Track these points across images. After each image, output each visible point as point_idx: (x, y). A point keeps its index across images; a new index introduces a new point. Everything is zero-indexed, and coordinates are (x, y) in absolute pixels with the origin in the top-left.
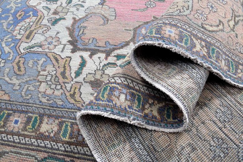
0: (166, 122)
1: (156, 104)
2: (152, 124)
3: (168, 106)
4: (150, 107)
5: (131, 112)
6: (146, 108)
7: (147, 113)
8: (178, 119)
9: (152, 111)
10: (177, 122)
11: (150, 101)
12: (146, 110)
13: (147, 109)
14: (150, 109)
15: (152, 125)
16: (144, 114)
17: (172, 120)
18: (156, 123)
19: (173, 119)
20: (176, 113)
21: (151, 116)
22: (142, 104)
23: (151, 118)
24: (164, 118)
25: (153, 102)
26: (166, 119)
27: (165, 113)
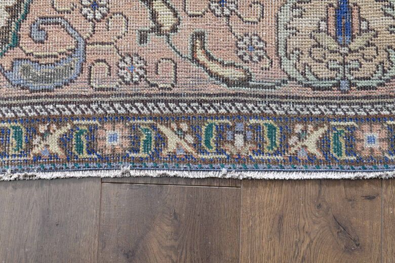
0: (75, 160)
1: (54, 131)
2: (51, 168)
3: (78, 129)
4: (43, 140)
5: (6, 162)
6: (35, 145)
7: (37, 152)
8: (98, 152)
9: (47, 146)
10: (96, 159)
11: (40, 129)
12: (36, 148)
13: (38, 146)
14: (43, 143)
15: (51, 170)
16: (32, 155)
17: (86, 154)
18: (58, 166)
19: (89, 153)
20: (94, 141)
21: (47, 155)
22: (26, 140)
23: (49, 159)
24: (72, 153)
25: (46, 129)
26: (76, 153)
27: (73, 143)
